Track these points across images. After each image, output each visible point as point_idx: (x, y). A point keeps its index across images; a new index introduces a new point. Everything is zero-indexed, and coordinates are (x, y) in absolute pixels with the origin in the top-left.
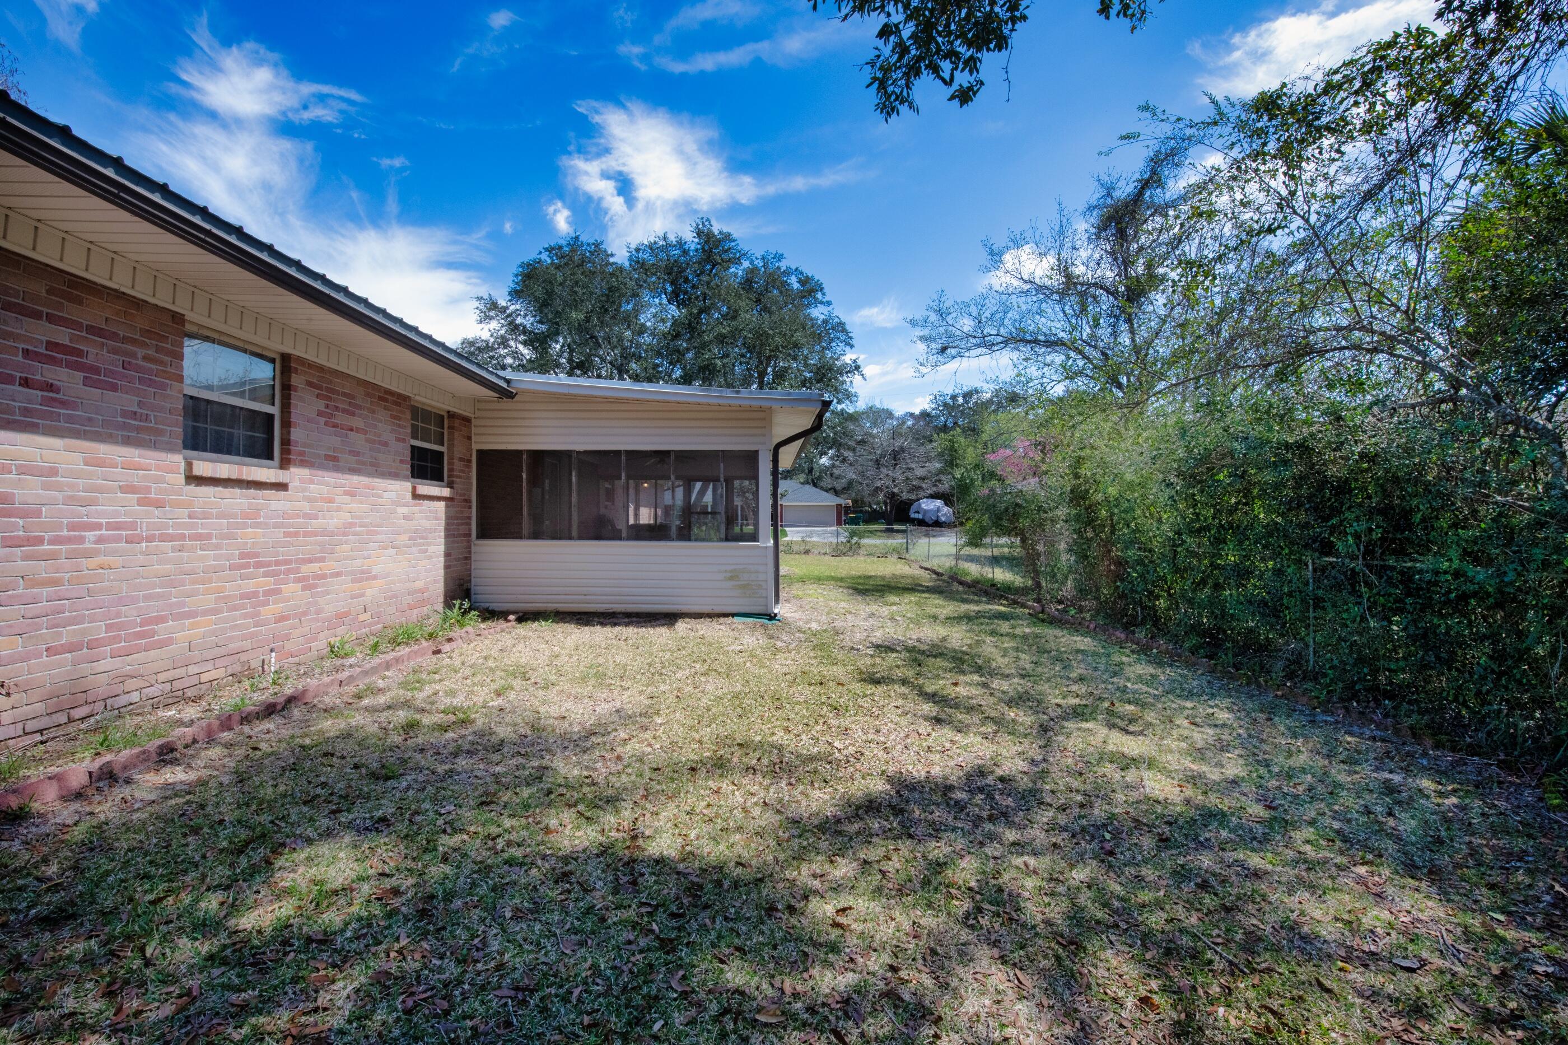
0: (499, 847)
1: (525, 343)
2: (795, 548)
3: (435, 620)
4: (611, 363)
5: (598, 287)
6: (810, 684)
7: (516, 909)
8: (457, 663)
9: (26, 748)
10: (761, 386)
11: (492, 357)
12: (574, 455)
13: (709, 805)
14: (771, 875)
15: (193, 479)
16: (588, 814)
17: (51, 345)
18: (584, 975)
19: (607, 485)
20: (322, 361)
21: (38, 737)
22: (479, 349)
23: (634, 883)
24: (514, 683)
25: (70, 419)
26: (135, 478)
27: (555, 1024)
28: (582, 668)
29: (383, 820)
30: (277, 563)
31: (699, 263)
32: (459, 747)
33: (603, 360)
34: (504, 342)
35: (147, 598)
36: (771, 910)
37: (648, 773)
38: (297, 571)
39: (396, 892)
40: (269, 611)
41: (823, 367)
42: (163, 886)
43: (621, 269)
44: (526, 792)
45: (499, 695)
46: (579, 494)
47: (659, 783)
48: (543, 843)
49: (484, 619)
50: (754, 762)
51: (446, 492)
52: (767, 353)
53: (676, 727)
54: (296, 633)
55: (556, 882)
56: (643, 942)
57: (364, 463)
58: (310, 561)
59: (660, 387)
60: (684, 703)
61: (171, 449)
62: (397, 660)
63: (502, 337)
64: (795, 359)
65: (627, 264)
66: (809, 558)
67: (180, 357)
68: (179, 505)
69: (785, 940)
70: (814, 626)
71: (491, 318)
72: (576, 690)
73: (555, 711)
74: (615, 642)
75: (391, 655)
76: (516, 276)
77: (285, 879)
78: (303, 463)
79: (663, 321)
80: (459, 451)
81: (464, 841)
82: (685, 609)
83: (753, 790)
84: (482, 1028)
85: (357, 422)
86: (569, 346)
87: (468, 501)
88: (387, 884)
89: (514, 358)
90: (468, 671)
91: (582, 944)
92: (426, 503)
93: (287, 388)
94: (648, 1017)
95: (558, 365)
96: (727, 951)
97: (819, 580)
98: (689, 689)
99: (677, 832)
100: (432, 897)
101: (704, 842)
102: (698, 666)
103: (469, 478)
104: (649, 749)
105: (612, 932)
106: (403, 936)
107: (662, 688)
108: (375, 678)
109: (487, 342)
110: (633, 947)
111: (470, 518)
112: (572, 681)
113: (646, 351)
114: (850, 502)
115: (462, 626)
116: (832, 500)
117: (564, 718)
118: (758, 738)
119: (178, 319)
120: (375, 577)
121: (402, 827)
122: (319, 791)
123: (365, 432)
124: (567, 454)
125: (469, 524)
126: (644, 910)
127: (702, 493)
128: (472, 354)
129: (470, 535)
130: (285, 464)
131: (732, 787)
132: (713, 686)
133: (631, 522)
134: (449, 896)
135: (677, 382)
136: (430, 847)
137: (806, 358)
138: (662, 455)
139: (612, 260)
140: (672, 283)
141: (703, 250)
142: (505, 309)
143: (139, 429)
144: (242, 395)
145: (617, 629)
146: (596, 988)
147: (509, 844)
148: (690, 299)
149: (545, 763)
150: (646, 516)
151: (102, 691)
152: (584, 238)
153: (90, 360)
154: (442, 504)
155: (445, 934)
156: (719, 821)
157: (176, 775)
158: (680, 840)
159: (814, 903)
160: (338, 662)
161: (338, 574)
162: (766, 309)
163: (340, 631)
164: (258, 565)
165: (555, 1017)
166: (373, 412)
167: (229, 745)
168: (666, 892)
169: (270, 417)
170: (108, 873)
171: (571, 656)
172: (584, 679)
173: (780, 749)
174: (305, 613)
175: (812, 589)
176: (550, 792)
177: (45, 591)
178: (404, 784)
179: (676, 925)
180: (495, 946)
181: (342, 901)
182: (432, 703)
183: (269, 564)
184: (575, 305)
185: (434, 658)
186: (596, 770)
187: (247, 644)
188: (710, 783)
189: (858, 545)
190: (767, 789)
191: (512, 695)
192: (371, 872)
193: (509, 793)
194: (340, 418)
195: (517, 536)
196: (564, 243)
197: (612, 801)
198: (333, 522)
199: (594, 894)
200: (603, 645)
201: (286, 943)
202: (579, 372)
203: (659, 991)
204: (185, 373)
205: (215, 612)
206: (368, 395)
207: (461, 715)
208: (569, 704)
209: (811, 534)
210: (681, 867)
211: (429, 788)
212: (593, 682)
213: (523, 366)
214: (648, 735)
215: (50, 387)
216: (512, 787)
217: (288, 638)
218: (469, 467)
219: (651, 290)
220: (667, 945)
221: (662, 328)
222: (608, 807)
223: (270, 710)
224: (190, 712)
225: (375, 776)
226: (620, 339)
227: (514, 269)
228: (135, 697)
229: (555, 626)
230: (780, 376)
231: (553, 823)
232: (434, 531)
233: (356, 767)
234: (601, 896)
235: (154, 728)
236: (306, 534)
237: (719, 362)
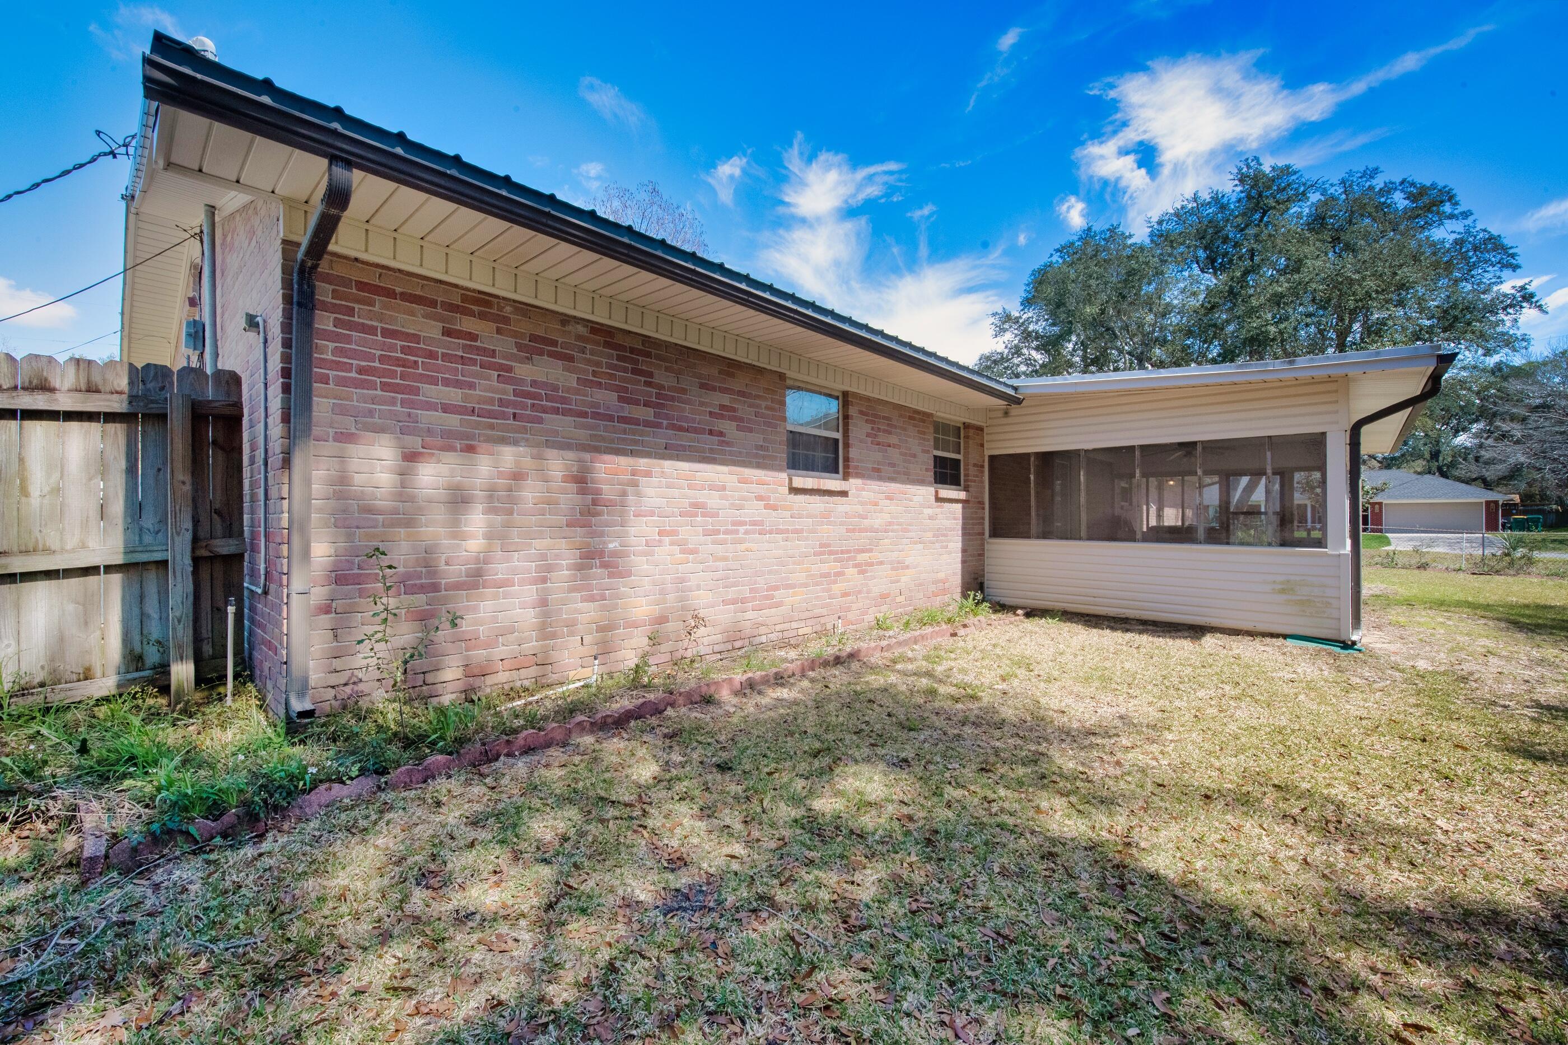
0: (994, 810)
1: (1037, 349)
2: (1400, 560)
3: (953, 608)
4: (1129, 353)
5: (1114, 275)
6: (1403, 738)
7: (1003, 867)
8: (970, 646)
9: (714, 662)
10: (1341, 347)
11: (1006, 368)
12: (1082, 454)
13: (1223, 840)
14: (1303, 943)
15: (794, 491)
16: (1081, 808)
17: (722, 407)
18: (1061, 950)
19: (1123, 484)
20: (868, 393)
21: (719, 656)
22: (995, 362)
23: (1123, 887)
24: (1018, 672)
25: (731, 453)
26: (762, 490)
27: (1029, 979)
28: (1086, 669)
29: (905, 760)
30: (842, 552)
31: (1244, 214)
32: (966, 717)
33: (1121, 351)
34: (1017, 351)
35: (770, 572)
36: (1297, 981)
37: (1150, 787)
38: (854, 559)
39: (910, 818)
40: (837, 588)
41: (1454, 306)
42: (773, 765)
43: (1142, 248)
44: (1021, 771)
45: (1004, 680)
46: (1088, 493)
47: (1162, 800)
48: (1033, 819)
49: (995, 611)
50: (1296, 811)
51: (962, 495)
52: (1351, 304)
53: (1190, 747)
54: (854, 606)
55: (1042, 858)
56: (1126, 947)
57: (898, 473)
58: (863, 551)
59: (1193, 370)
60: (1204, 725)
61: (780, 469)
62: (923, 637)
63: (1016, 346)
64: (1401, 303)
65: (1147, 241)
66: (1426, 574)
67: (783, 403)
68: (785, 508)
69: (1311, 1021)
70: (1422, 665)
71: (1005, 330)
72: (1078, 688)
73: (1055, 704)
74: (1125, 648)
75: (918, 633)
76: (1028, 285)
77: (842, 785)
78: (858, 475)
79: (1194, 294)
80: (974, 457)
81: (964, 796)
82: (1215, 622)
83: (1289, 842)
84: (966, 951)
85: (893, 439)
86: (1082, 343)
87: (982, 503)
88: (905, 810)
89: (1027, 365)
90: (978, 655)
91: (1063, 922)
92: (946, 505)
93: (846, 417)
94: (1122, 1018)
95: (1070, 365)
96: (1227, 999)
97: (1441, 604)
98: (1213, 711)
99: (1179, 855)
100: (936, 832)
101: (1213, 876)
102: (1227, 688)
103: (982, 482)
104: (1155, 763)
105: (1093, 923)
106: (913, 854)
107: (1177, 703)
108: (906, 649)
109: (1002, 354)
110: (1114, 947)
111: (983, 518)
112: (1076, 679)
113: (1173, 333)
114: (1517, 498)
115: (975, 615)
116: (1479, 496)
117: (1063, 712)
118: (1305, 785)
119: (782, 377)
120: (907, 567)
121: (919, 770)
122: (864, 726)
123: (899, 447)
124: (1076, 453)
125: (983, 524)
126: (1131, 917)
127: (1250, 489)
128: (988, 368)
129: (983, 534)
130: (846, 477)
131: (1258, 830)
132: (1244, 713)
133: (1153, 522)
134: (950, 837)
135: (1214, 361)
136: (938, 793)
137: (1421, 301)
138: (1188, 447)
139: (1129, 242)
140: (1206, 248)
141: (1249, 197)
142: (1017, 319)
143: (764, 457)
144: (819, 427)
145: (1129, 636)
146: (1071, 966)
147: (1002, 810)
148: (1231, 261)
149: (1042, 749)
150: (1171, 517)
151: (748, 632)
152: (1097, 227)
153: (739, 414)
154: (960, 506)
155: (944, 864)
156: (1236, 861)
157: (783, 693)
158: (1181, 864)
159: (1364, 1000)
160: (881, 633)
161: (881, 563)
162: (1349, 248)
163: (884, 608)
164: (831, 553)
165: (1030, 974)
166: (905, 429)
167: (812, 681)
168: (1158, 909)
169: (836, 441)
170: (747, 748)
171: (1076, 656)
172: (1087, 680)
173: (1340, 806)
174: (860, 592)
175: (1423, 617)
176: (1043, 777)
177: (721, 564)
178: (922, 737)
179: (1169, 947)
180: (983, 890)
181: (874, 812)
182: (948, 677)
183: (836, 552)
184: (1089, 300)
185: (951, 640)
186: (1092, 768)
187: (824, 612)
188: (1229, 818)
189: (1530, 561)
190: (1312, 846)
191: (1016, 683)
192: (894, 797)
193: (1006, 767)
194: (882, 438)
195: (1026, 535)
196: (1076, 238)
197: (1107, 802)
198: (877, 521)
199: (1078, 882)
200: (1112, 650)
201: (837, 828)
202: (1093, 368)
203: (1137, 1000)
204: (788, 414)
205: (806, 585)
206: (901, 416)
207: (969, 691)
208: (1070, 701)
209: (1432, 543)
210: (1180, 892)
211: (940, 745)
212: (1096, 684)
213: (1036, 371)
214: (1155, 748)
215: (721, 434)
216: (1012, 762)
217: (849, 610)
218: (983, 472)
219: (1178, 263)
220: (1155, 963)
221: (1194, 303)
222: (1103, 808)
223: (838, 661)
224: (793, 654)
225: (902, 726)
226: (1140, 326)
227: (1026, 278)
228: (764, 639)
229: (1062, 625)
230: (1374, 332)
231: (1044, 805)
232: (953, 530)
233: (889, 715)
234: (1086, 885)
235: (773, 661)
236: (860, 531)
237: (1272, 329)
